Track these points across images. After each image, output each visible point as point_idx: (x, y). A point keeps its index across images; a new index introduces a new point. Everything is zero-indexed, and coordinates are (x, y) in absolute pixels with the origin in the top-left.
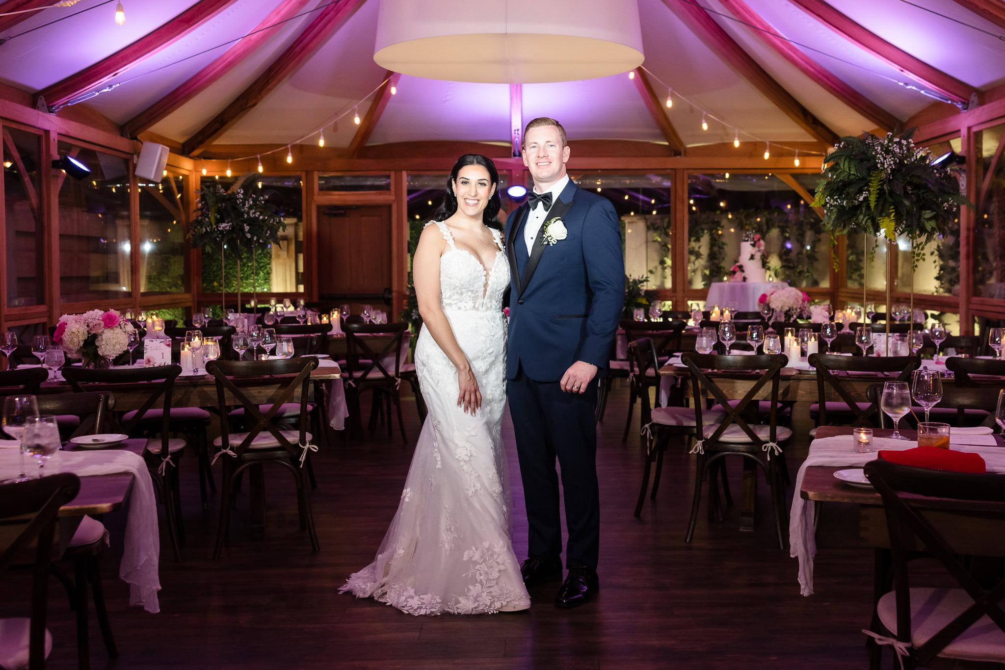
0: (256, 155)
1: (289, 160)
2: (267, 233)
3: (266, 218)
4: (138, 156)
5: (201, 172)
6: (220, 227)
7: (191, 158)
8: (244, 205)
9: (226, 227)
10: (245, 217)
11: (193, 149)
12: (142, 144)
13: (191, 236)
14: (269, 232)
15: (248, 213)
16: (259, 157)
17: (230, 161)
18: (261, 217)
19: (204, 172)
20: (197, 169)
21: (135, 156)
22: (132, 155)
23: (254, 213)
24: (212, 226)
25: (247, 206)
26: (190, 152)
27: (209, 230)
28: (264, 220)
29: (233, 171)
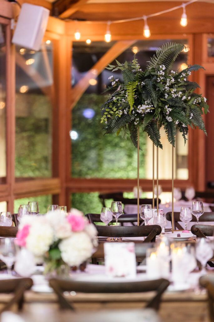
0: (142, 16)
1: (184, 22)
2: (190, 116)
3: (189, 98)
4: (16, 21)
5: (73, 36)
6: (139, 109)
7: (63, 19)
8: (165, 83)
9: (146, 109)
10: (166, 97)
11: (65, 9)
12: (20, 6)
13: (106, 120)
14: (192, 115)
15: (169, 93)
16: (145, 18)
17: (109, 23)
18: (184, 98)
19: (78, 37)
20: (68, 33)
21: (12, 21)
22: (9, 19)
23: (175, 93)
24: (129, 108)
25: (168, 84)
26: (61, 13)
27: (126, 113)
28: (186, 101)
29: (112, 34)
